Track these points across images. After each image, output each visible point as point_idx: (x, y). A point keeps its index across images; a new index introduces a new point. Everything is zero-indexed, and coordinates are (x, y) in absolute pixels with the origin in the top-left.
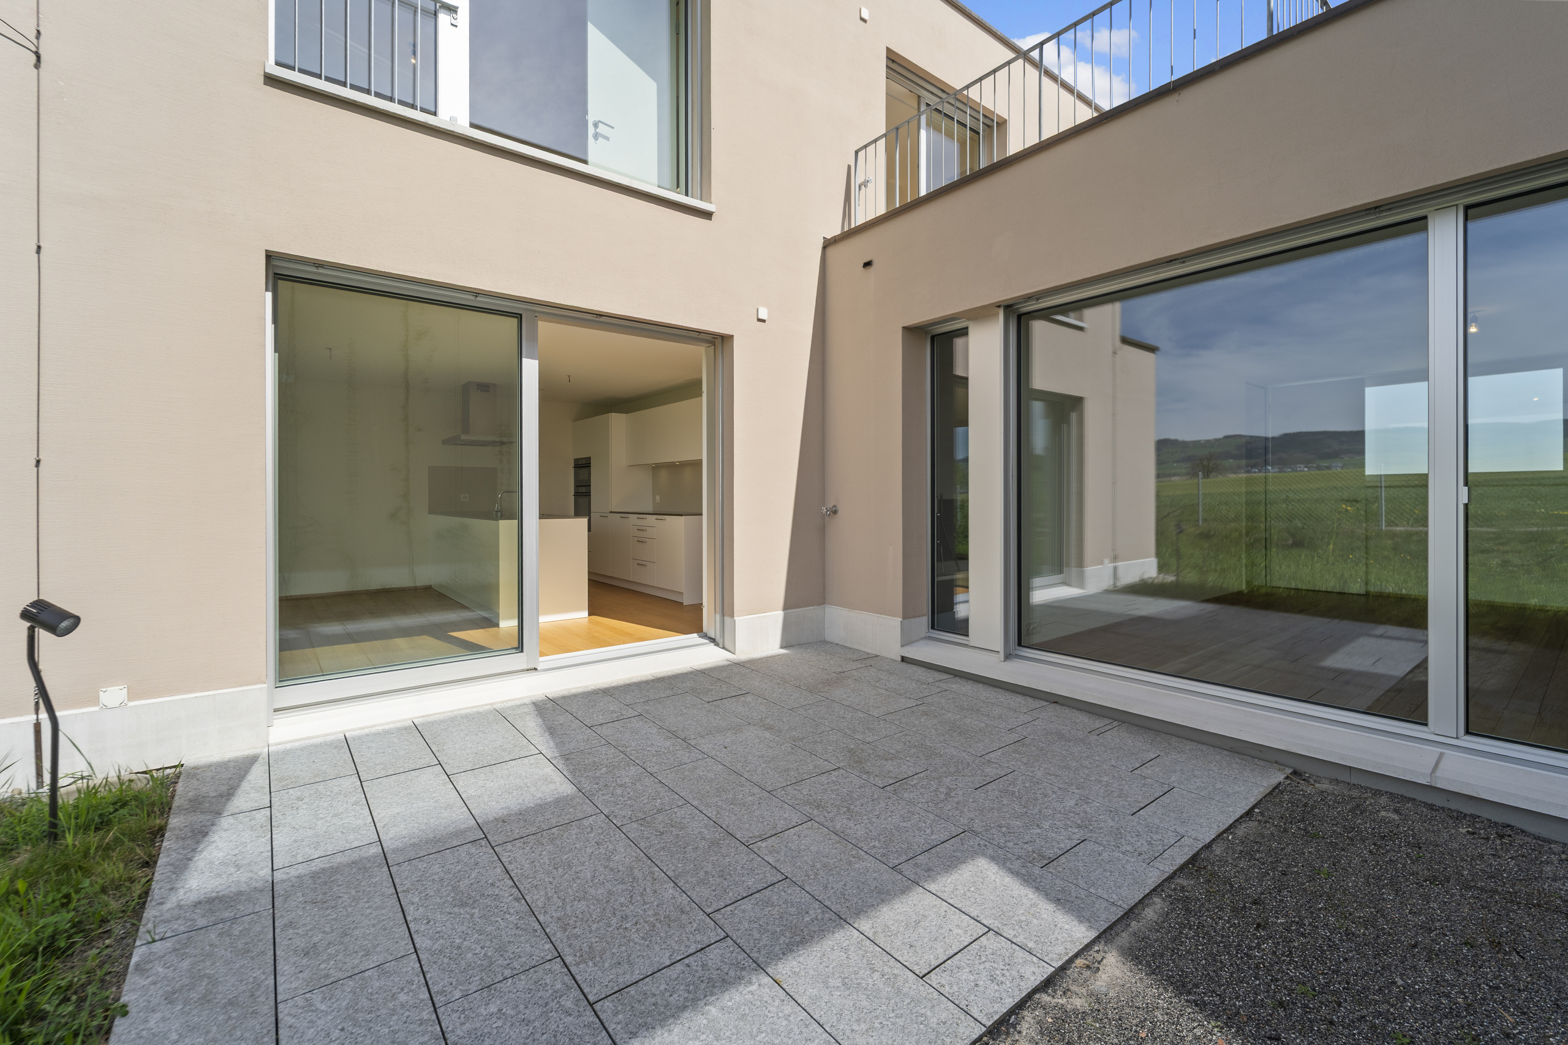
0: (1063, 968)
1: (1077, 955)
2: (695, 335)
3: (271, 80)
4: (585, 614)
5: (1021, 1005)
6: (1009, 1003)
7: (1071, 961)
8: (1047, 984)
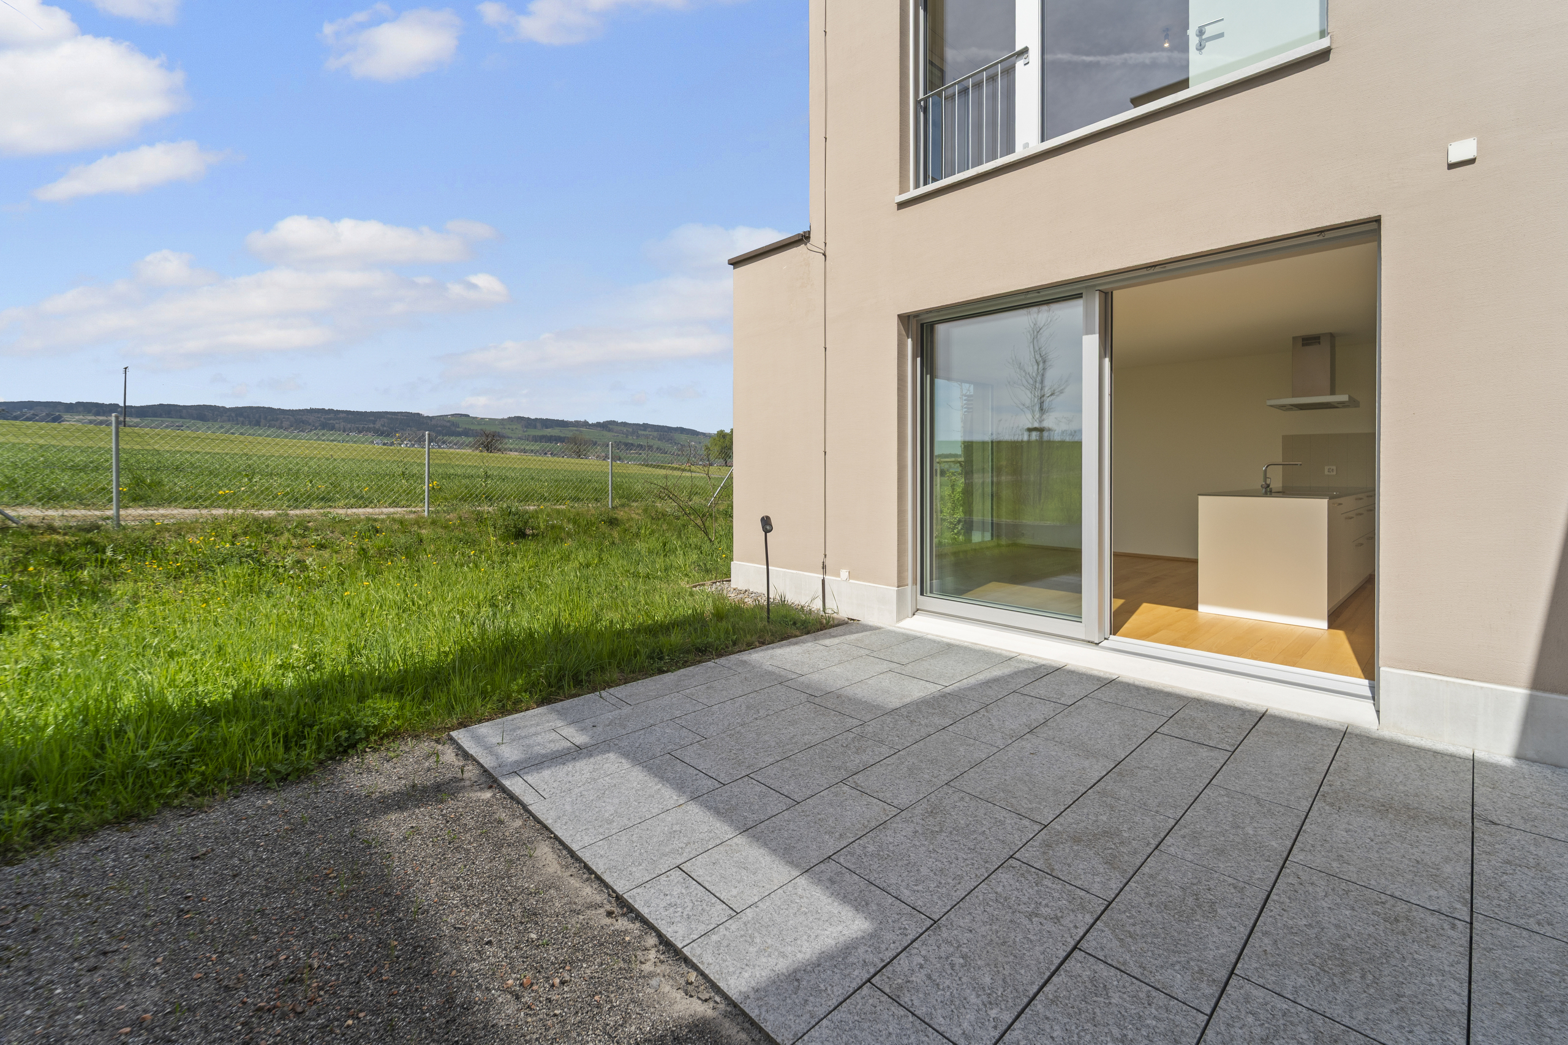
0: (686, 960)
1: (702, 974)
2: (1315, 238)
3: (902, 205)
4: (1324, 625)
5: (644, 921)
6: (644, 911)
7: (695, 967)
8: (665, 943)
